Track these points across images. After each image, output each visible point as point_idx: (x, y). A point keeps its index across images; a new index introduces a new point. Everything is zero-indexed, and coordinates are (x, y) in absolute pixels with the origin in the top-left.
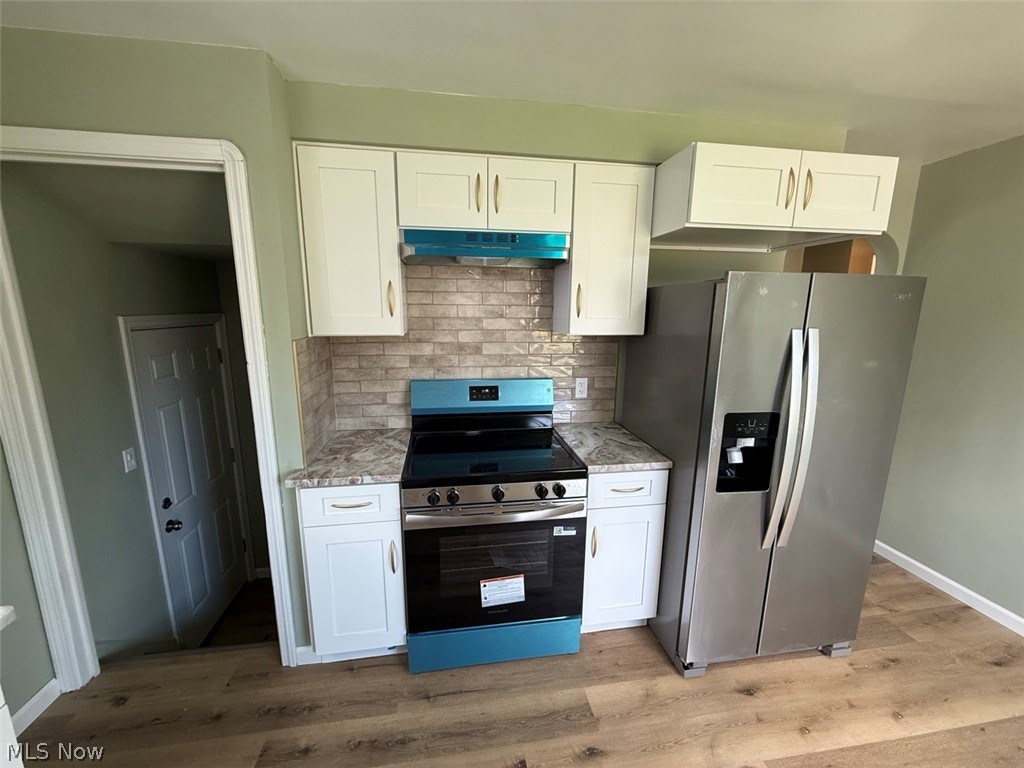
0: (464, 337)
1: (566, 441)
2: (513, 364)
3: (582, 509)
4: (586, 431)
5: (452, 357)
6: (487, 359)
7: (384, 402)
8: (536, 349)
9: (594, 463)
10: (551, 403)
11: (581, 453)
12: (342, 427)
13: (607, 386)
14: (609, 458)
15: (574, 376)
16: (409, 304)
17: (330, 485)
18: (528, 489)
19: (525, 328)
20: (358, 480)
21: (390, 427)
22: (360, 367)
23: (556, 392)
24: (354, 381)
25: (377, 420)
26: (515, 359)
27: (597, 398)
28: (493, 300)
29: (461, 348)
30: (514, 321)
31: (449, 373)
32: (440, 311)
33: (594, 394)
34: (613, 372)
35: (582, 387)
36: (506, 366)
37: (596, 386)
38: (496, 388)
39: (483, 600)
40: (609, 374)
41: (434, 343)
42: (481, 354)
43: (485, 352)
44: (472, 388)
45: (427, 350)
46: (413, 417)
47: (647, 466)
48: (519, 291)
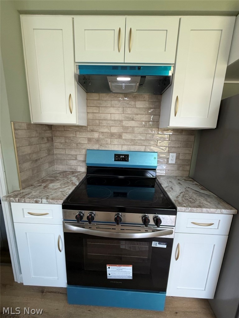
0: (114, 130)
1: (163, 186)
2: (137, 144)
3: (172, 234)
4: (173, 181)
5: (108, 139)
6: (125, 141)
7: (76, 159)
8: (150, 137)
9: (181, 205)
10: (156, 165)
11: (172, 196)
12: (58, 169)
13: (186, 158)
14: (191, 202)
15: (169, 152)
16: (88, 113)
17: (25, 202)
18: (137, 217)
19: (144, 126)
20: (39, 201)
21: (78, 171)
22: (66, 142)
23: (158, 160)
24: (62, 149)
25: (73, 167)
26: (139, 141)
27: (181, 164)
28: (129, 111)
29: (112, 135)
30: (139, 122)
31: (106, 147)
32: (103, 116)
33: (179, 162)
34: (190, 151)
35: (172, 158)
36: (134, 145)
37: (181, 158)
38: (128, 156)
39: (108, 275)
40: (188, 152)
41: (99, 132)
42: (121, 138)
43: (123, 138)
44: (115, 155)
45: (96, 135)
46: (88, 167)
47: (219, 211)
48: (142, 107)
